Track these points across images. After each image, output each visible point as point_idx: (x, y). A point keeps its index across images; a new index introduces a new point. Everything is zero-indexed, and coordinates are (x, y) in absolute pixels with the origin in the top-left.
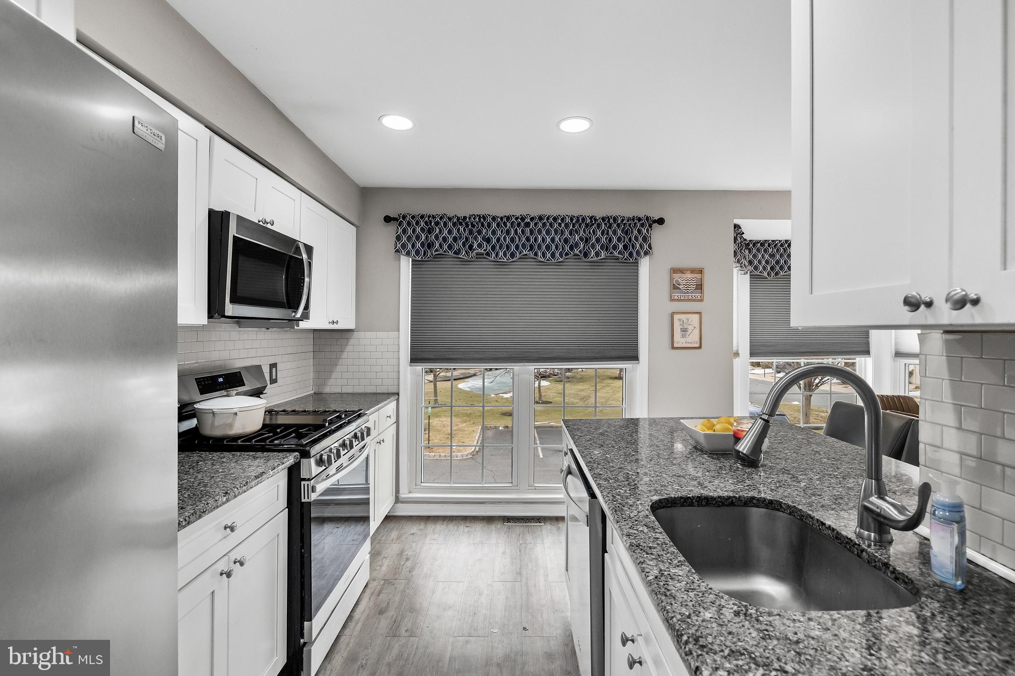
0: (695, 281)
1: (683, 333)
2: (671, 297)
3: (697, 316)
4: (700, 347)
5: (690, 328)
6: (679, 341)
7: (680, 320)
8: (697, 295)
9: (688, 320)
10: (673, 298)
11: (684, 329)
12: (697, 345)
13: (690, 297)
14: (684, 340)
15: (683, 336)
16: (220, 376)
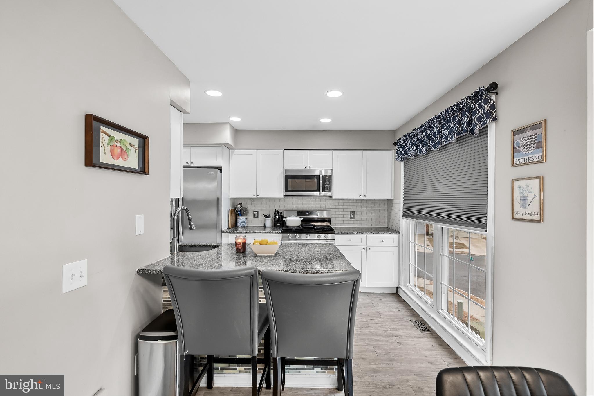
0: (536, 138)
1: (523, 202)
2: (513, 161)
3: (537, 181)
4: (541, 220)
5: (530, 196)
6: (520, 212)
7: (520, 187)
8: (538, 155)
9: (528, 186)
10: (514, 164)
11: (523, 198)
12: (538, 218)
13: (531, 159)
14: (523, 211)
15: (523, 206)
16: (308, 212)
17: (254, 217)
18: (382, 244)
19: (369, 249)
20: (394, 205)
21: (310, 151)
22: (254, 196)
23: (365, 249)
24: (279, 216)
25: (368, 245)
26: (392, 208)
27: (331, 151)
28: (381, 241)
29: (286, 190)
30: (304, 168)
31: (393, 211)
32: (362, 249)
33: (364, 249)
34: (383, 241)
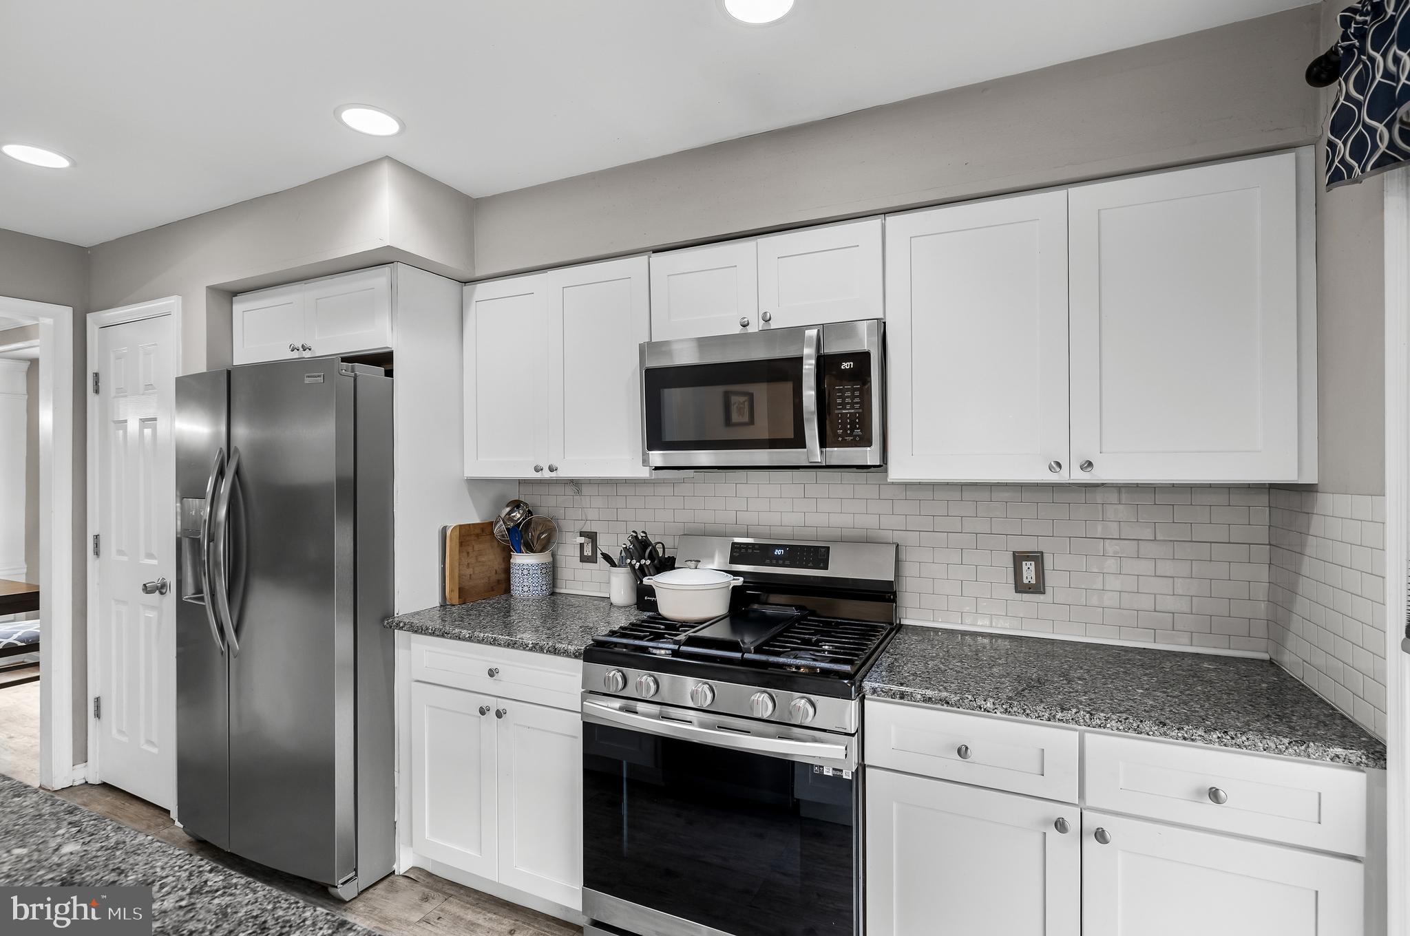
16: (779, 547)
17: (583, 559)
18: (1207, 812)
19: (1100, 836)
20: (1317, 524)
21: (762, 240)
22: (538, 469)
23: (1073, 824)
24: (643, 562)
25: (1090, 801)
26: (1303, 545)
27: (876, 223)
28: (1199, 793)
29: (656, 438)
30: (738, 330)
31: (1308, 566)
32: (1045, 822)
33: (1060, 825)
34: (1214, 795)
